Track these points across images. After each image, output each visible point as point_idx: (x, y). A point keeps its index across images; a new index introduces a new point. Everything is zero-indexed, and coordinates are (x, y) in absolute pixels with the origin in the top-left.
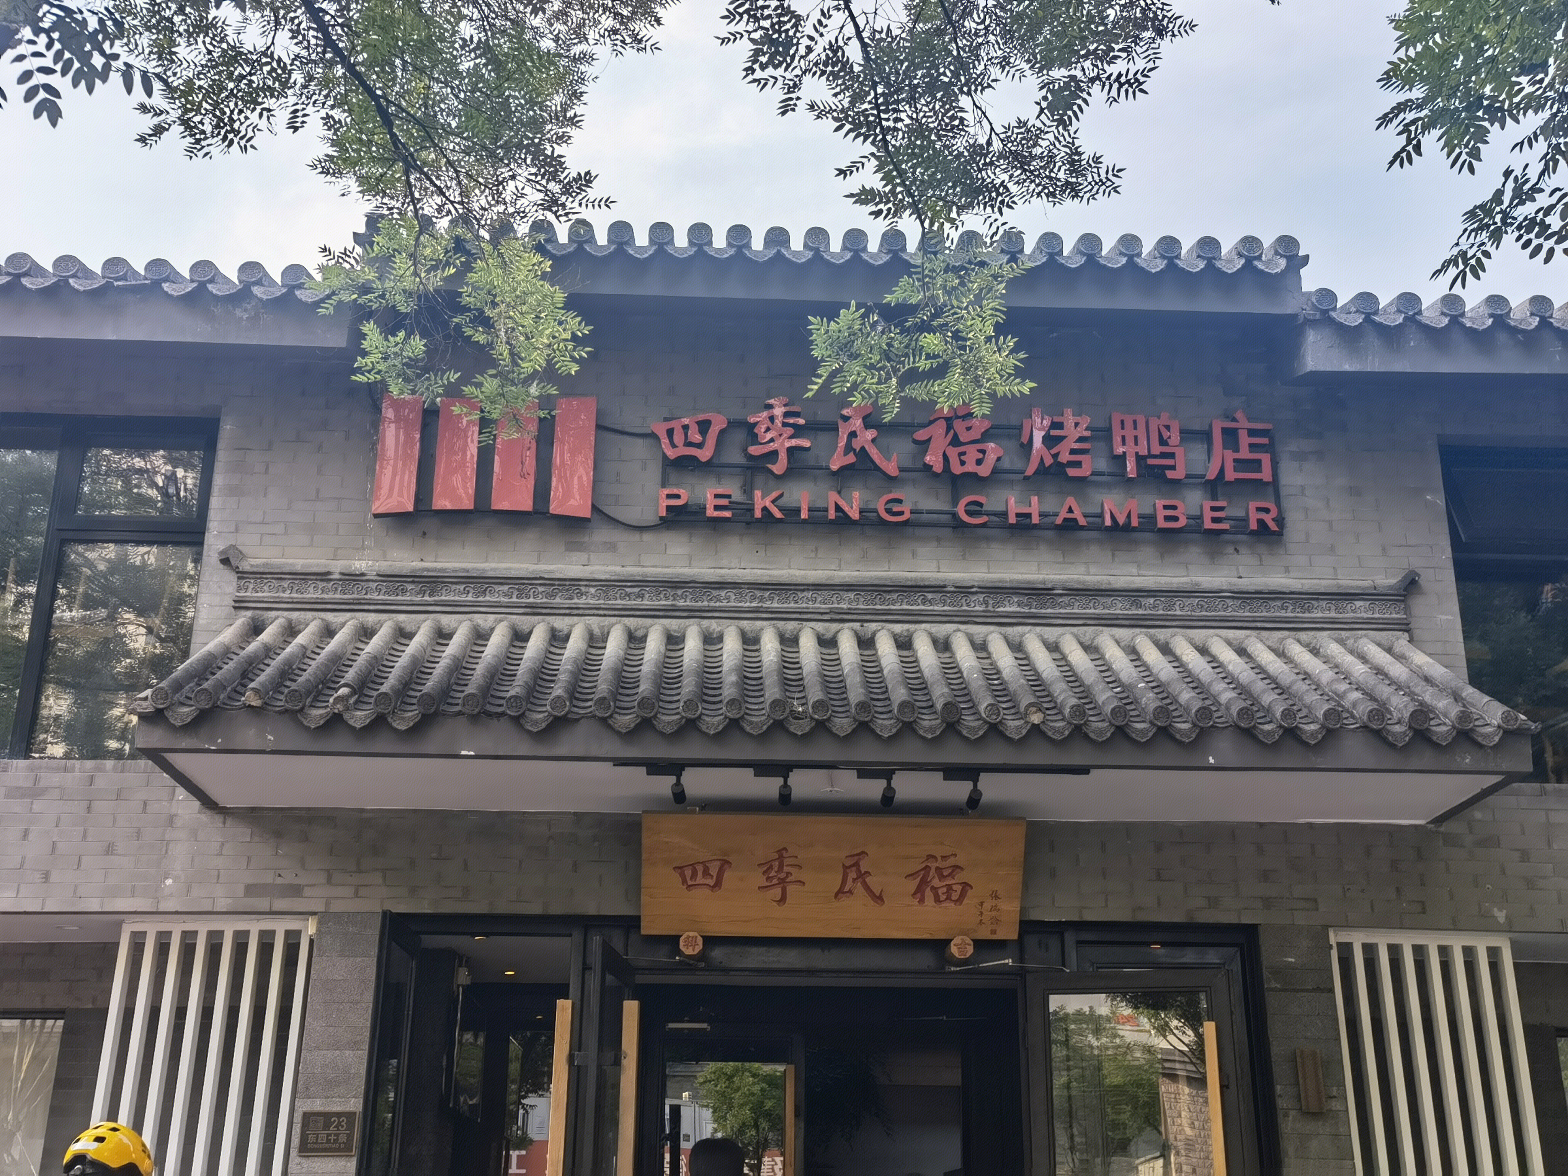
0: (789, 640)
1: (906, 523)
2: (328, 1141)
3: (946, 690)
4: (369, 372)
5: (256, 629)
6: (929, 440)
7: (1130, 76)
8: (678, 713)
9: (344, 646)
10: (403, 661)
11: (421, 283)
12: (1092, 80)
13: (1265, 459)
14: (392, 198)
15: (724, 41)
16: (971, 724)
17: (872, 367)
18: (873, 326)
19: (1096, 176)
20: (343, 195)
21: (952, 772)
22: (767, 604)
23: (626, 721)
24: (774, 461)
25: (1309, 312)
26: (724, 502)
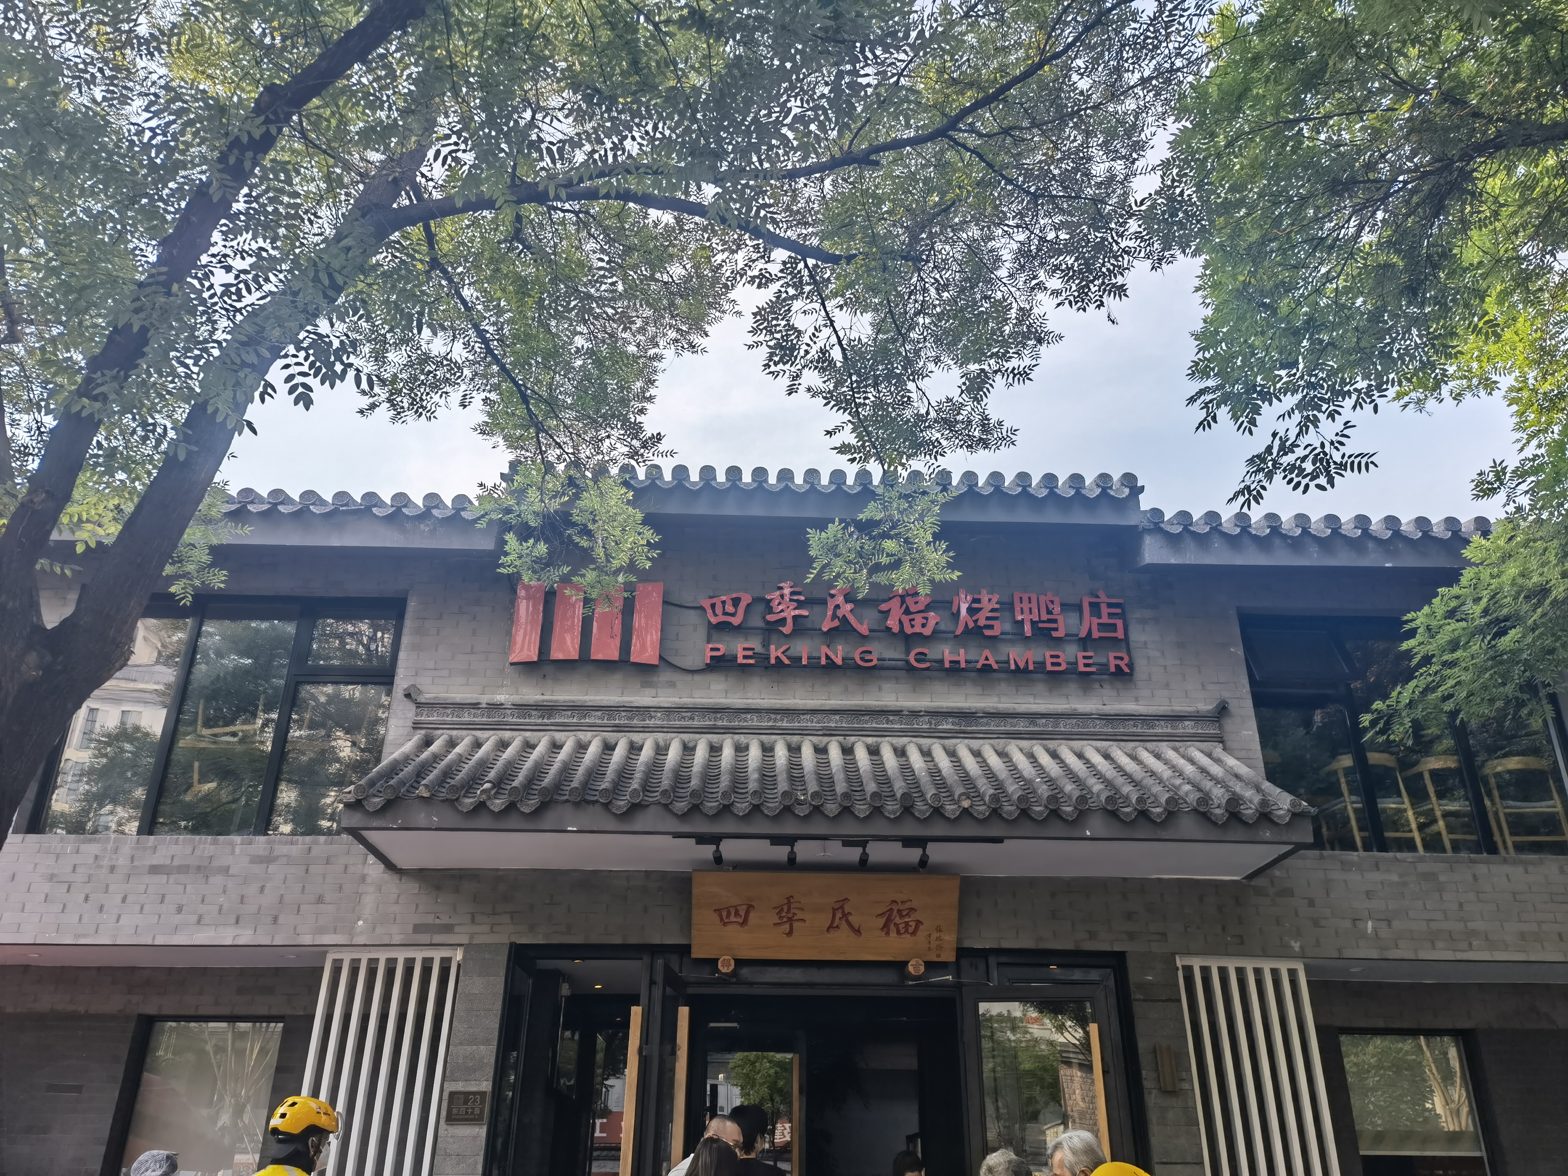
0: (794, 748)
1: (874, 667)
2: (467, 1113)
3: (903, 784)
4: (509, 566)
5: (428, 742)
6: (889, 610)
7: (1021, 369)
8: (717, 801)
9: (487, 754)
10: (529, 764)
11: (545, 506)
12: (996, 372)
13: (1119, 623)
14: (527, 451)
15: (750, 347)
16: (921, 808)
17: (850, 562)
18: (851, 535)
19: (999, 434)
20: (494, 448)
21: (908, 842)
22: (779, 724)
23: (681, 806)
24: (784, 625)
25: (1146, 524)
26: (750, 653)
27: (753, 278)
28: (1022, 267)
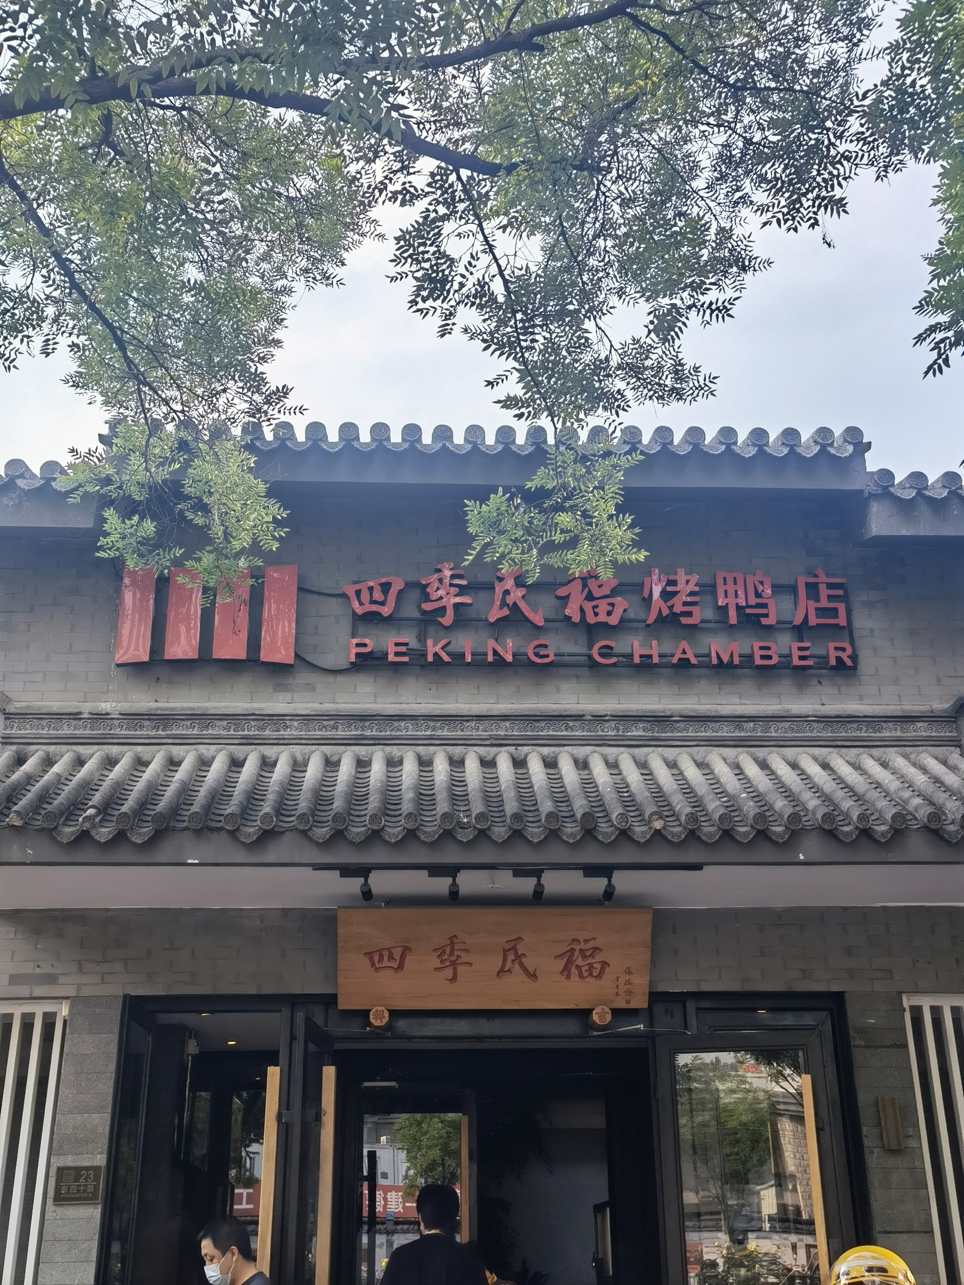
0: (457, 762)
1: (551, 664)
2: (79, 1191)
3: (585, 802)
4: (110, 549)
5: (20, 760)
6: (569, 596)
7: (720, 304)
8: (365, 826)
9: (91, 773)
10: (140, 785)
11: (151, 476)
12: (690, 307)
13: (841, 607)
14: (127, 409)
15: (393, 279)
16: (605, 830)
17: (516, 541)
18: (517, 508)
19: (696, 382)
20: (90, 403)
21: (591, 870)
22: (439, 733)
23: (322, 832)
24: (444, 615)
25: (873, 488)
26: (403, 649)
27: (395, 194)
28: (723, 177)
